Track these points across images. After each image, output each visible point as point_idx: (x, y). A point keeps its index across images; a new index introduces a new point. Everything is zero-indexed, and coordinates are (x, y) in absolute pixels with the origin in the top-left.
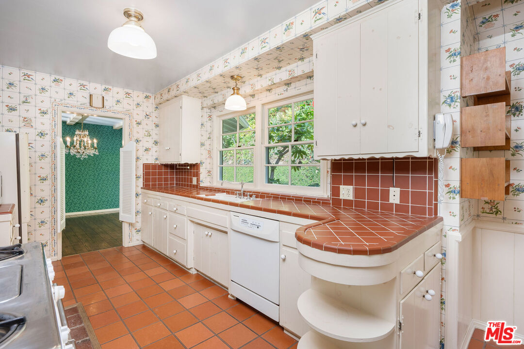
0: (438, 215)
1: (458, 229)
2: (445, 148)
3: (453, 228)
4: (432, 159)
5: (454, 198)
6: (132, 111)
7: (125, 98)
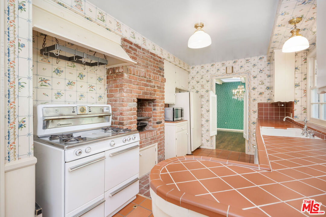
6: (250, 70)
7: (245, 63)
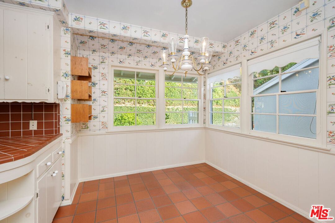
0: (60, 133)
1: (70, 138)
2: (63, 99)
3: (68, 138)
4: (57, 104)
5: (68, 123)
